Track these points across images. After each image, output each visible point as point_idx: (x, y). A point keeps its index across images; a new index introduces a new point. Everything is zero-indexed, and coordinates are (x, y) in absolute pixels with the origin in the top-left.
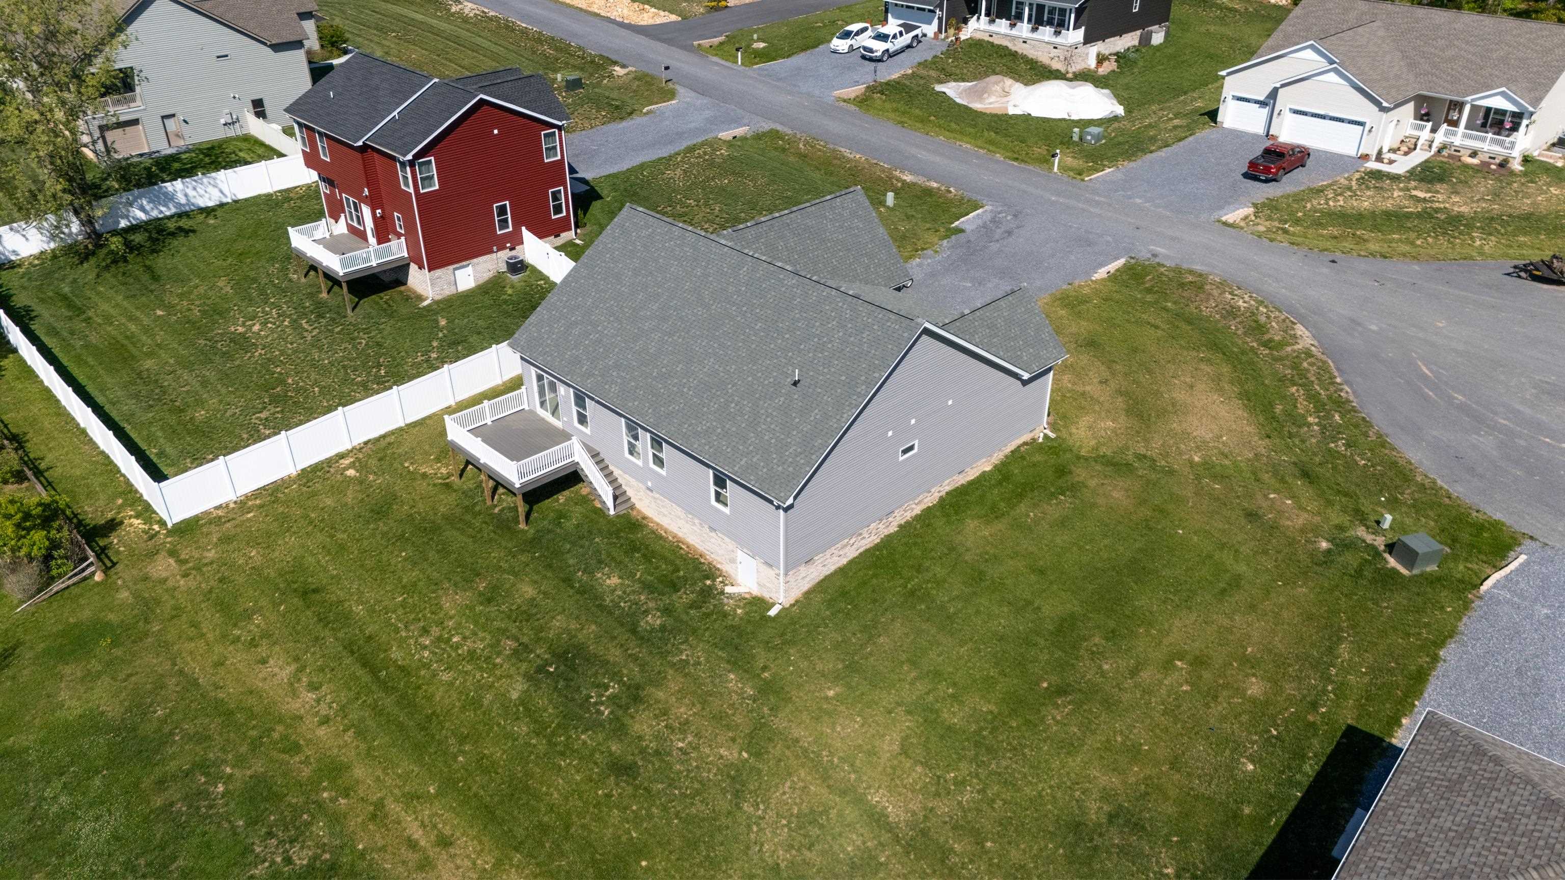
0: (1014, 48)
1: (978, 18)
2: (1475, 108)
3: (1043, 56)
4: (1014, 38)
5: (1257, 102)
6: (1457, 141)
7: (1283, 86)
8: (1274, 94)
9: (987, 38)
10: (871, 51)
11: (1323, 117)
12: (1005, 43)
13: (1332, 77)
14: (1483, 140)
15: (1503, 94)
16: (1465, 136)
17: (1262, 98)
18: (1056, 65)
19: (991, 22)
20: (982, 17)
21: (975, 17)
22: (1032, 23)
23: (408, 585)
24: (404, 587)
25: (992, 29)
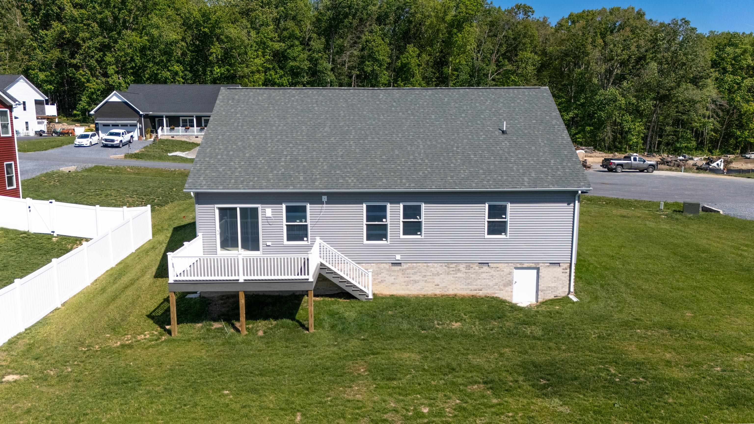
0: (191, 141)
1: (162, 129)
4: (189, 136)
9: (171, 139)
12: (184, 139)
19: (172, 129)
20: (165, 127)
21: (161, 128)
22: (197, 126)
23: (283, 406)
24: (282, 409)
25: (173, 133)
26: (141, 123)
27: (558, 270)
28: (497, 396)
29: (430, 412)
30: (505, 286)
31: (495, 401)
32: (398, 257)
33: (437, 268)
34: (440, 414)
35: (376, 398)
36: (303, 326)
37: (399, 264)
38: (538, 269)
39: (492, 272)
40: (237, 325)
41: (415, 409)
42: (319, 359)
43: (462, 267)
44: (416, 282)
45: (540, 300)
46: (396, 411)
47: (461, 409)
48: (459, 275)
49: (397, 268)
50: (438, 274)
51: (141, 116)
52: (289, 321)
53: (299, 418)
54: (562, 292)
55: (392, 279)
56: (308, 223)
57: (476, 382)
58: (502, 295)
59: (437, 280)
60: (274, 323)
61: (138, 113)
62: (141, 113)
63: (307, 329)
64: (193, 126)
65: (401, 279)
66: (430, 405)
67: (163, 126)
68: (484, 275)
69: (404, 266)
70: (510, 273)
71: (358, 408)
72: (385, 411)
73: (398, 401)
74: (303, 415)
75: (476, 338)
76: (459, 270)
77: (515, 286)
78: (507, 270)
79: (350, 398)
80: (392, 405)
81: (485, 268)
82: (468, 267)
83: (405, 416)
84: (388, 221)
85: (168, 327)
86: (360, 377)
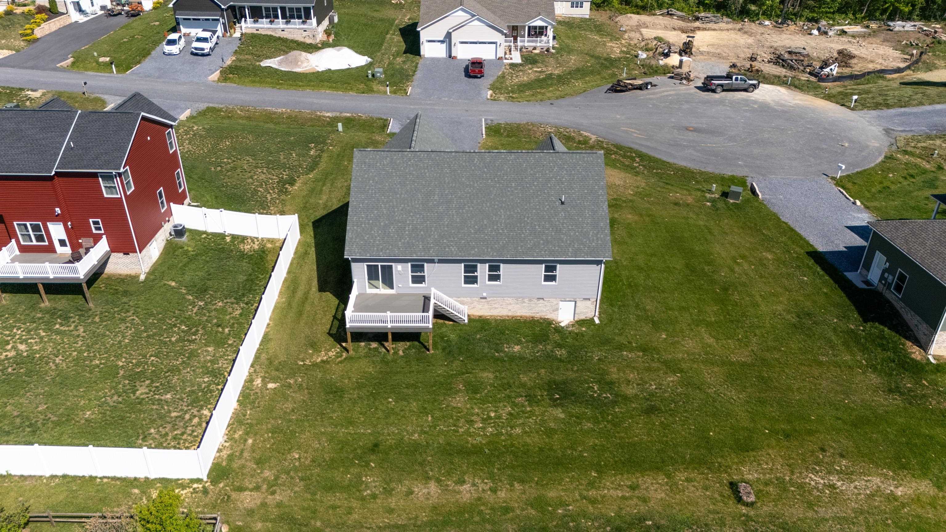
0: (277, 35)
1: (245, 21)
2: (529, 27)
3: (299, 37)
4: (274, 29)
5: (439, 41)
6: (526, 44)
7: (454, 31)
8: (449, 35)
9: (256, 32)
10: (203, 49)
11: (475, 43)
12: (269, 33)
13: (476, 23)
14: (536, 41)
15: (541, 19)
16: (528, 41)
17: (442, 39)
18: (308, 41)
19: (256, 22)
20: (248, 19)
21: (243, 19)
22: (282, 19)
23: (422, 410)
24: (421, 413)
25: (257, 25)
26: (223, 18)
27: (588, 303)
28: (530, 405)
29: (495, 416)
30: (553, 311)
31: (528, 409)
32: (485, 294)
33: (510, 300)
34: (499, 417)
35: (468, 406)
36: (425, 347)
37: (486, 298)
38: (576, 302)
39: (546, 303)
40: (386, 344)
41: (488, 414)
42: (437, 376)
43: (526, 300)
44: (496, 308)
45: (576, 319)
46: (478, 414)
47: (510, 414)
48: (524, 304)
49: (483, 300)
50: (510, 304)
51: (222, 10)
52: (416, 343)
53: (430, 419)
54: (590, 315)
55: (480, 307)
56: (426, 274)
57: (522, 396)
58: (550, 316)
59: (510, 307)
60: (408, 344)
61: (220, 7)
62: (223, 7)
63: (428, 350)
64: (277, 17)
65: (486, 306)
66: (496, 411)
67: (246, 18)
68: (540, 305)
69: (489, 299)
70: (557, 304)
71: (460, 413)
72: (473, 415)
73: (479, 408)
74: (432, 417)
75: (526, 361)
76: (524, 302)
77: (560, 311)
78: (555, 302)
79: (455, 405)
80: (477, 410)
81: (541, 301)
82: (530, 300)
83: (482, 418)
84: (478, 274)
85: (344, 344)
86: (460, 391)
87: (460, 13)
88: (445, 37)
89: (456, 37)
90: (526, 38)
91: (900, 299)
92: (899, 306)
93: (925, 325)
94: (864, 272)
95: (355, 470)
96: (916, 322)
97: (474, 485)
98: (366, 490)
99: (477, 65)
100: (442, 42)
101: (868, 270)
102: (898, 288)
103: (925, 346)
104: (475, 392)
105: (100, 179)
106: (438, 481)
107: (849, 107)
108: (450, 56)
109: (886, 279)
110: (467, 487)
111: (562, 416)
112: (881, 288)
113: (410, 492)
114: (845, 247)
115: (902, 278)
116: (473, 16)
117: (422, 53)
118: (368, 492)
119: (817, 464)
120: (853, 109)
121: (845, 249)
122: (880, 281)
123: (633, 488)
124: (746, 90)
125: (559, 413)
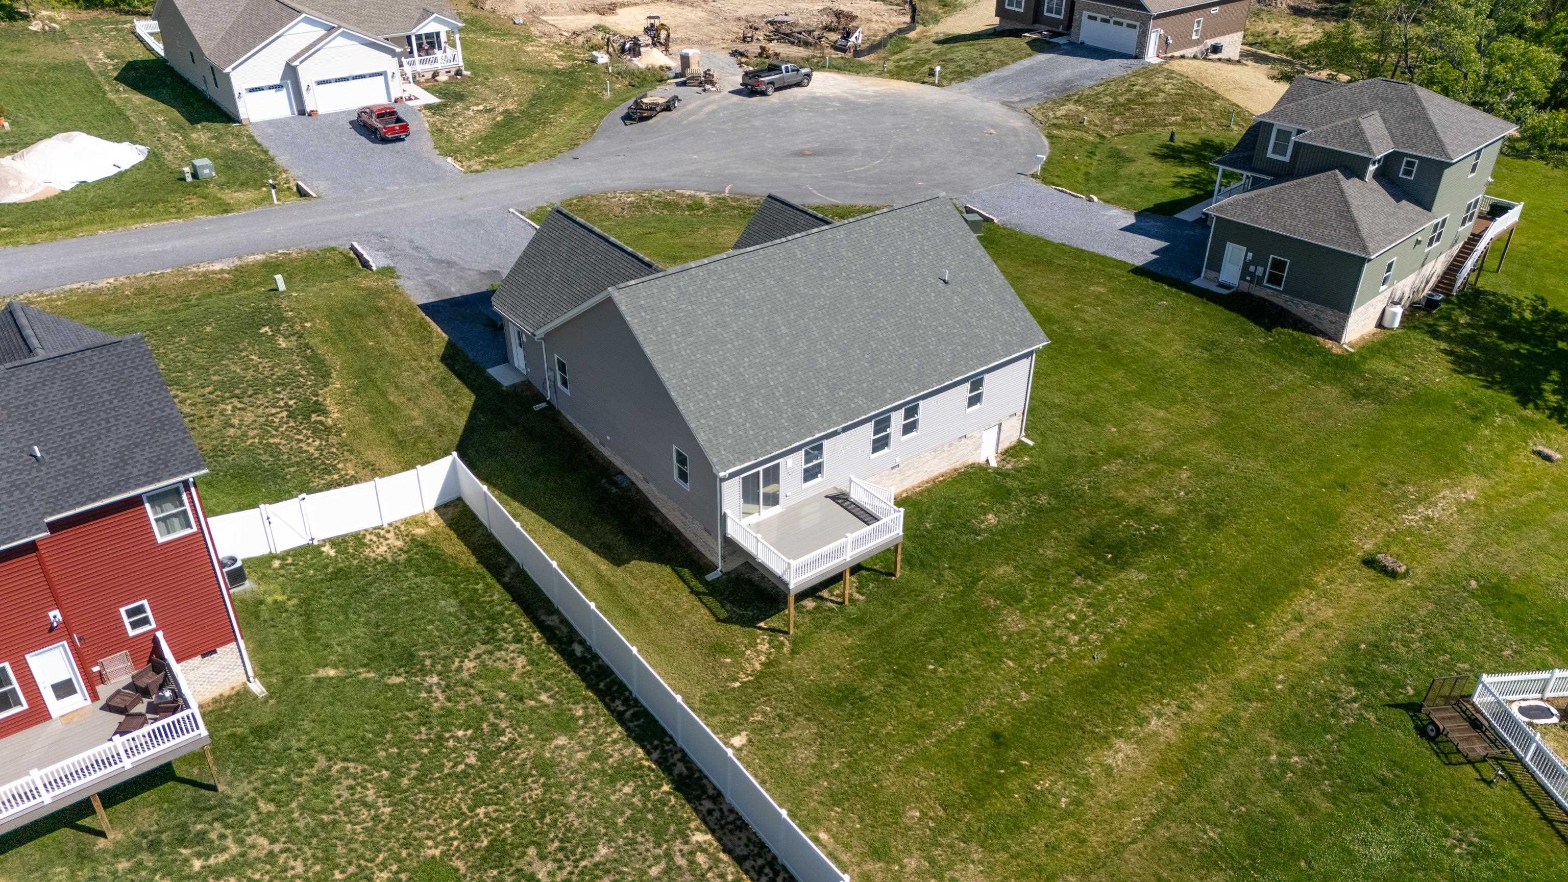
5: (272, 87)
6: (419, 68)
7: (298, 64)
8: (291, 72)
11: (348, 79)
13: (341, 41)
14: (435, 60)
16: (422, 62)
17: (277, 82)
23: (987, 658)
24: (991, 662)
27: (1014, 419)
28: (1097, 582)
29: (1077, 616)
30: (976, 450)
31: (1100, 588)
32: (897, 460)
33: (927, 456)
34: (1084, 616)
35: (1032, 622)
36: (881, 572)
37: (898, 466)
38: (999, 425)
39: (968, 441)
40: (828, 594)
41: (1067, 619)
42: (945, 603)
43: (946, 447)
44: (909, 476)
45: (1000, 451)
46: (1057, 626)
47: (1090, 605)
48: (944, 454)
49: (895, 470)
50: (927, 461)
52: (864, 573)
53: (1011, 663)
54: (1014, 437)
55: (890, 482)
56: (824, 458)
57: (1073, 576)
58: (972, 459)
59: (925, 468)
63: (893, 575)
65: (898, 479)
66: (1071, 611)
68: (962, 447)
69: (901, 466)
70: (980, 437)
72: (1052, 630)
73: (1049, 617)
74: (1010, 659)
76: (943, 451)
77: (983, 446)
78: (978, 435)
80: (1049, 622)
81: (964, 440)
82: (951, 445)
83: (1067, 628)
84: (891, 429)
85: (763, 625)
86: (997, 608)
87: (303, 27)
88: (283, 78)
89: (307, 74)
90: (417, 58)
91: (1284, 292)
92: (1282, 300)
93: (1330, 312)
94: (1212, 274)
95: (1013, 784)
96: (1314, 312)
97: (1159, 715)
98: (1059, 801)
99: (387, 118)
100: (278, 87)
101: (1218, 270)
102: (1275, 279)
103: (1336, 337)
104: (1019, 600)
105: (147, 506)
106: (1119, 735)
107: (933, 84)
108: (302, 112)
109: (1253, 275)
110: (1154, 721)
111: (1143, 576)
112: (1245, 287)
113: (1108, 771)
114: (1154, 253)
115: (1278, 265)
116: (330, 30)
117: (243, 115)
118: (1063, 800)
119: (1396, 501)
120: (939, 85)
121: (1156, 257)
122: (1242, 278)
123: (1299, 618)
124: (799, 85)
125: (1135, 576)
